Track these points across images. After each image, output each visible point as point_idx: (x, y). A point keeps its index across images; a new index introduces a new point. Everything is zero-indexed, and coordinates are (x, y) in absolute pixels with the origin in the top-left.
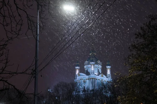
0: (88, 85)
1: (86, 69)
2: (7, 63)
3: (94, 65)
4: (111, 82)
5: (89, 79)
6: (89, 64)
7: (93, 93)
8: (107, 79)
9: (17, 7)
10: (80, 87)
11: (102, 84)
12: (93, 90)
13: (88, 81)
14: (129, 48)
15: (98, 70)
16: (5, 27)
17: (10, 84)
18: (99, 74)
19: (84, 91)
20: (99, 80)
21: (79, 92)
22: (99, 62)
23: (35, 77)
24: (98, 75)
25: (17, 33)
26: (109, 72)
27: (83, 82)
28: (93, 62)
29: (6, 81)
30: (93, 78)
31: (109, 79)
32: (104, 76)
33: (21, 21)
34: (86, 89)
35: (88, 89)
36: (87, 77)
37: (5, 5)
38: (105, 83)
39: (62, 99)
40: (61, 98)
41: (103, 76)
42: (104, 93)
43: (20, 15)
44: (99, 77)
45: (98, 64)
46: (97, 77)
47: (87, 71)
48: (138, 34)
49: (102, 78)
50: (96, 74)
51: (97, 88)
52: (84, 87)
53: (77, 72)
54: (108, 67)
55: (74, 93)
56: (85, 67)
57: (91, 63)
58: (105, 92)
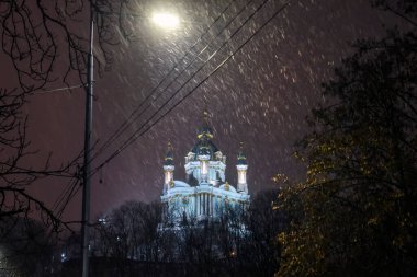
0: (193, 209)
1: (189, 172)
2: (22, 146)
3: (207, 161)
4: (247, 203)
5: (195, 195)
6: (195, 159)
7: (206, 228)
8: (239, 195)
9: (44, 16)
10: (175, 213)
11: (227, 206)
12: (205, 222)
13: (193, 199)
14: (307, 117)
15: (218, 174)
16: (17, 61)
17: (30, 198)
18: (220, 183)
19: (184, 222)
20: (219, 197)
21: (173, 225)
22: (219, 154)
23: (84, 184)
24: (218, 186)
25: (44, 76)
26: (242, 179)
27: (181, 203)
28: (206, 154)
29: (21, 191)
30: (204, 194)
31: (244, 196)
32: (231, 188)
33: (53, 48)
34: (188, 218)
35: (194, 219)
36: (191, 190)
37: (17, 10)
38: (233, 204)
39: (131, 240)
40: (128, 239)
41: (228, 189)
42: (231, 230)
43: (50, 34)
44: (220, 191)
45: (218, 159)
46: (215, 190)
47: (191, 175)
48: (329, 84)
49: (227, 192)
50: (214, 182)
51: (214, 215)
52: (184, 213)
53: (168, 178)
54: (242, 168)
55: (161, 228)
56: (187, 166)
57: (201, 157)
58: (232, 226)
